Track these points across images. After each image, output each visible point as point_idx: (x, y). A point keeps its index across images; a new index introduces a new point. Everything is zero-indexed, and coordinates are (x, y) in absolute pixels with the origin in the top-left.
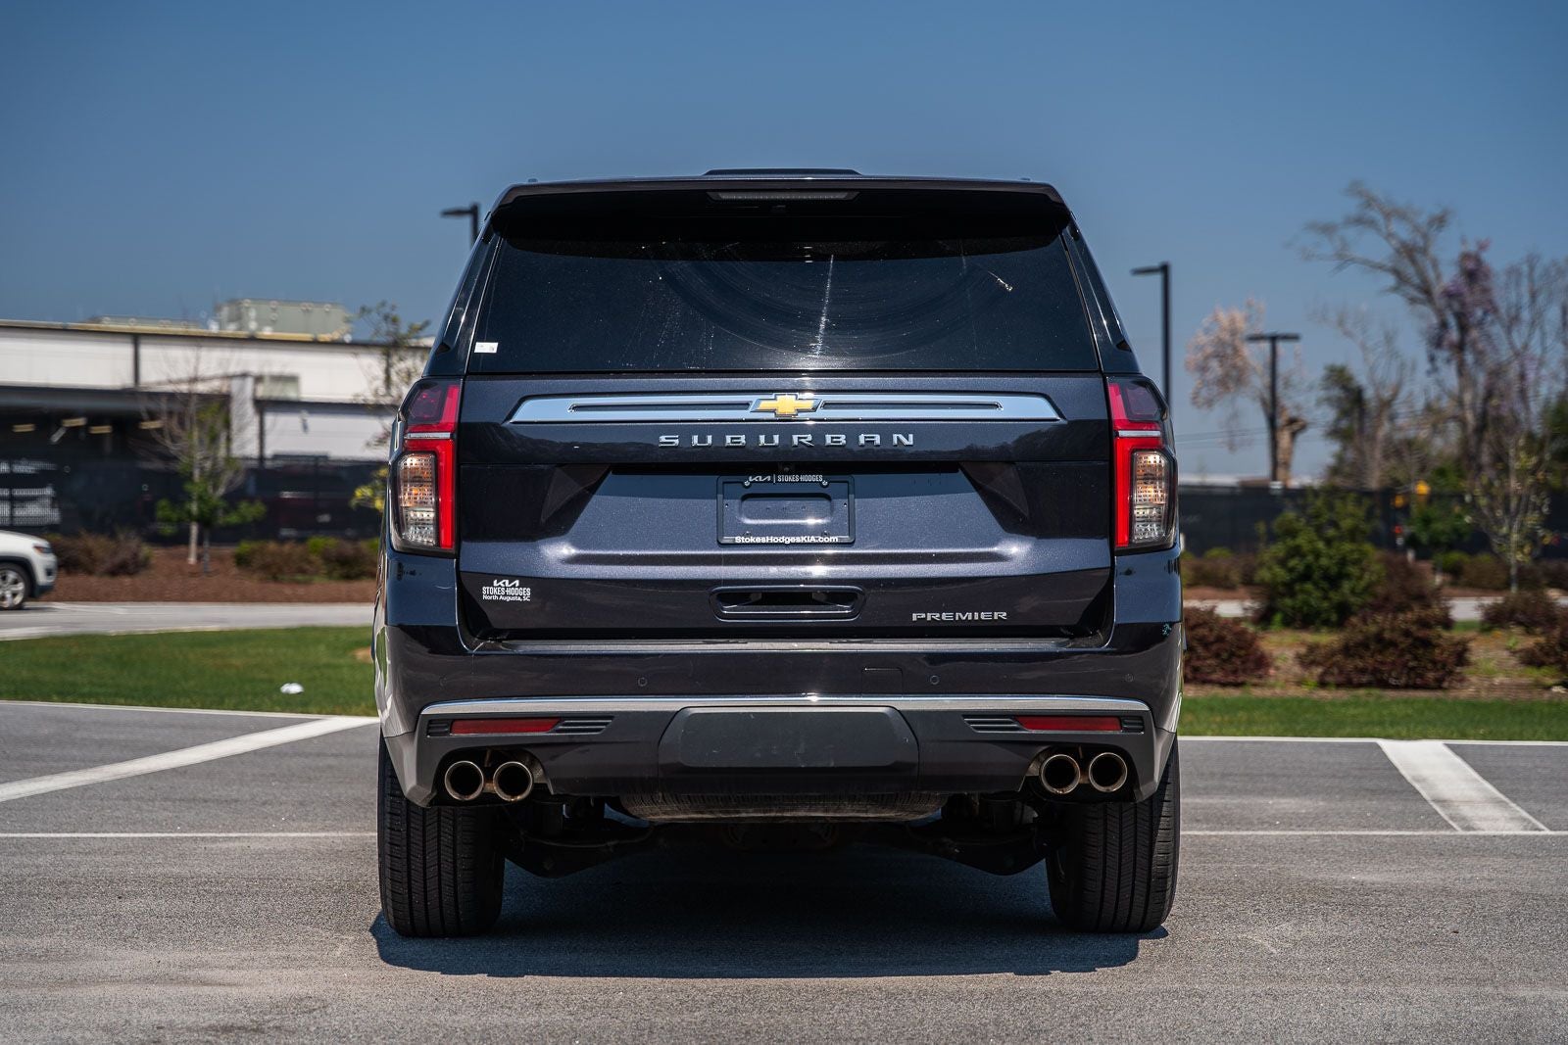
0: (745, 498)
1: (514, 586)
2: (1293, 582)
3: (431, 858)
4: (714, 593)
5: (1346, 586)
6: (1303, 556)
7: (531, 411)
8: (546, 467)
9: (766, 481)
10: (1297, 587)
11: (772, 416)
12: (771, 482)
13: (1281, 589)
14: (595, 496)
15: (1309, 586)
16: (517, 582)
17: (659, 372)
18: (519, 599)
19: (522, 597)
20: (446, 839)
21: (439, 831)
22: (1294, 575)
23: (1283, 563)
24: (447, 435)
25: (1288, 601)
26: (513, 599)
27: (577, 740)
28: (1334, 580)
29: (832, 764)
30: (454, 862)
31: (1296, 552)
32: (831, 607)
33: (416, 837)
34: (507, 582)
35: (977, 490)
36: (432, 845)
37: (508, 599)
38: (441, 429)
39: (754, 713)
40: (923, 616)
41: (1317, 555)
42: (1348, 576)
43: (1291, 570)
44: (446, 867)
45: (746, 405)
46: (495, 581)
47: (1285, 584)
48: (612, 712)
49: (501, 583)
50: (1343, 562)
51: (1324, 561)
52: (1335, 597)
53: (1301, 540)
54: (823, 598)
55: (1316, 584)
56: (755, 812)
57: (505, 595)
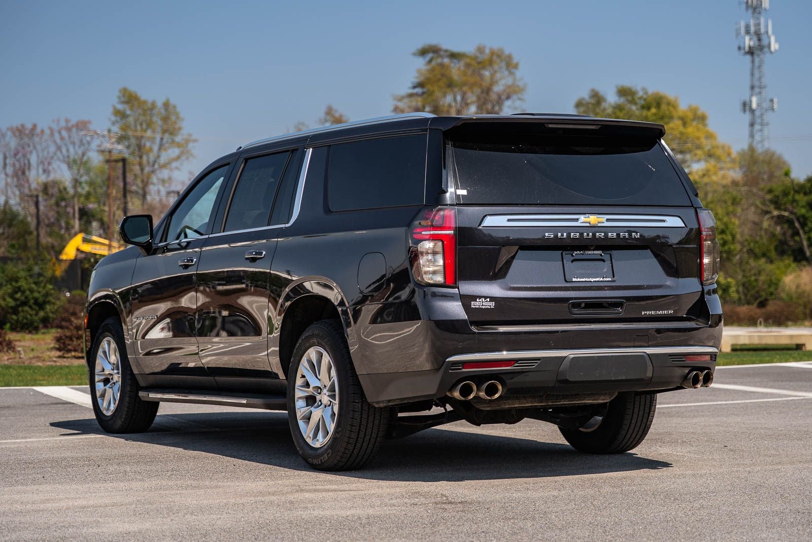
0: (573, 261)
1: (487, 301)
2: (18, 306)
3: (369, 431)
4: (570, 304)
5: (48, 307)
6: (23, 292)
7: (490, 221)
8: (498, 247)
9: (581, 254)
10: (20, 309)
11: (588, 225)
12: (583, 254)
13: (10, 310)
14: (515, 260)
15: (26, 308)
16: (488, 300)
17: (539, 204)
18: (489, 307)
19: (490, 306)
20: (376, 422)
21: (374, 418)
22: (18, 303)
23: (12, 296)
24: (452, 232)
25: (14, 317)
26: (485, 307)
27: (524, 370)
28: (41, 305)
29: (624, 378)
30: (378, 433)
31: (18, 289)
32: (612, 309)
33: (364, 423)
34: (483, 299)
35: (656, 257)
36: (370, 425)
37: (484, 307)
38: (449, 228)
39: (596, 356)
40: (646, 313)
41: (32, 291)
42: (49, 302)
43: (15, 300)
44: (374, 435)
45: (577, 220)
46: (478, 299)
47: (12, 308)
48: (540, 357)
49: (480, 300)
50: (47, 295)
51: (36, 295)
52: (42, 314)
53: (22, 283)
54: (606, 305)
55: (30, 307)
56: (569, 401)
57: (483, 305)
